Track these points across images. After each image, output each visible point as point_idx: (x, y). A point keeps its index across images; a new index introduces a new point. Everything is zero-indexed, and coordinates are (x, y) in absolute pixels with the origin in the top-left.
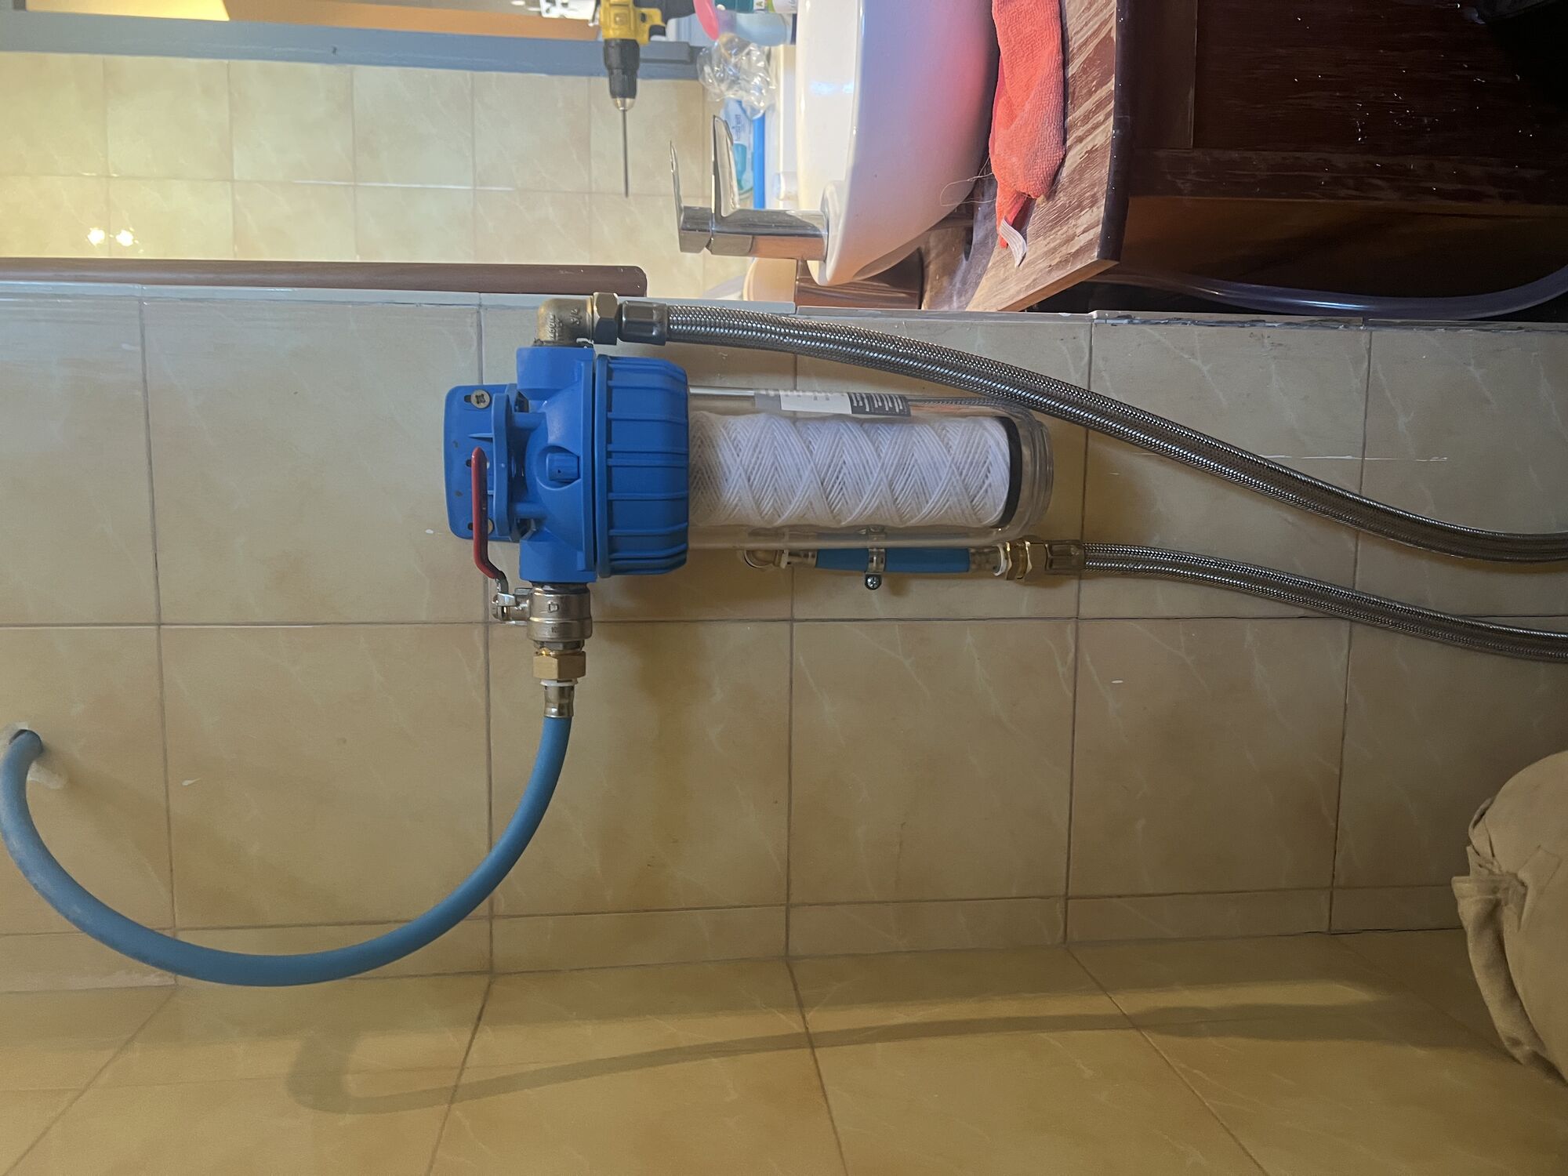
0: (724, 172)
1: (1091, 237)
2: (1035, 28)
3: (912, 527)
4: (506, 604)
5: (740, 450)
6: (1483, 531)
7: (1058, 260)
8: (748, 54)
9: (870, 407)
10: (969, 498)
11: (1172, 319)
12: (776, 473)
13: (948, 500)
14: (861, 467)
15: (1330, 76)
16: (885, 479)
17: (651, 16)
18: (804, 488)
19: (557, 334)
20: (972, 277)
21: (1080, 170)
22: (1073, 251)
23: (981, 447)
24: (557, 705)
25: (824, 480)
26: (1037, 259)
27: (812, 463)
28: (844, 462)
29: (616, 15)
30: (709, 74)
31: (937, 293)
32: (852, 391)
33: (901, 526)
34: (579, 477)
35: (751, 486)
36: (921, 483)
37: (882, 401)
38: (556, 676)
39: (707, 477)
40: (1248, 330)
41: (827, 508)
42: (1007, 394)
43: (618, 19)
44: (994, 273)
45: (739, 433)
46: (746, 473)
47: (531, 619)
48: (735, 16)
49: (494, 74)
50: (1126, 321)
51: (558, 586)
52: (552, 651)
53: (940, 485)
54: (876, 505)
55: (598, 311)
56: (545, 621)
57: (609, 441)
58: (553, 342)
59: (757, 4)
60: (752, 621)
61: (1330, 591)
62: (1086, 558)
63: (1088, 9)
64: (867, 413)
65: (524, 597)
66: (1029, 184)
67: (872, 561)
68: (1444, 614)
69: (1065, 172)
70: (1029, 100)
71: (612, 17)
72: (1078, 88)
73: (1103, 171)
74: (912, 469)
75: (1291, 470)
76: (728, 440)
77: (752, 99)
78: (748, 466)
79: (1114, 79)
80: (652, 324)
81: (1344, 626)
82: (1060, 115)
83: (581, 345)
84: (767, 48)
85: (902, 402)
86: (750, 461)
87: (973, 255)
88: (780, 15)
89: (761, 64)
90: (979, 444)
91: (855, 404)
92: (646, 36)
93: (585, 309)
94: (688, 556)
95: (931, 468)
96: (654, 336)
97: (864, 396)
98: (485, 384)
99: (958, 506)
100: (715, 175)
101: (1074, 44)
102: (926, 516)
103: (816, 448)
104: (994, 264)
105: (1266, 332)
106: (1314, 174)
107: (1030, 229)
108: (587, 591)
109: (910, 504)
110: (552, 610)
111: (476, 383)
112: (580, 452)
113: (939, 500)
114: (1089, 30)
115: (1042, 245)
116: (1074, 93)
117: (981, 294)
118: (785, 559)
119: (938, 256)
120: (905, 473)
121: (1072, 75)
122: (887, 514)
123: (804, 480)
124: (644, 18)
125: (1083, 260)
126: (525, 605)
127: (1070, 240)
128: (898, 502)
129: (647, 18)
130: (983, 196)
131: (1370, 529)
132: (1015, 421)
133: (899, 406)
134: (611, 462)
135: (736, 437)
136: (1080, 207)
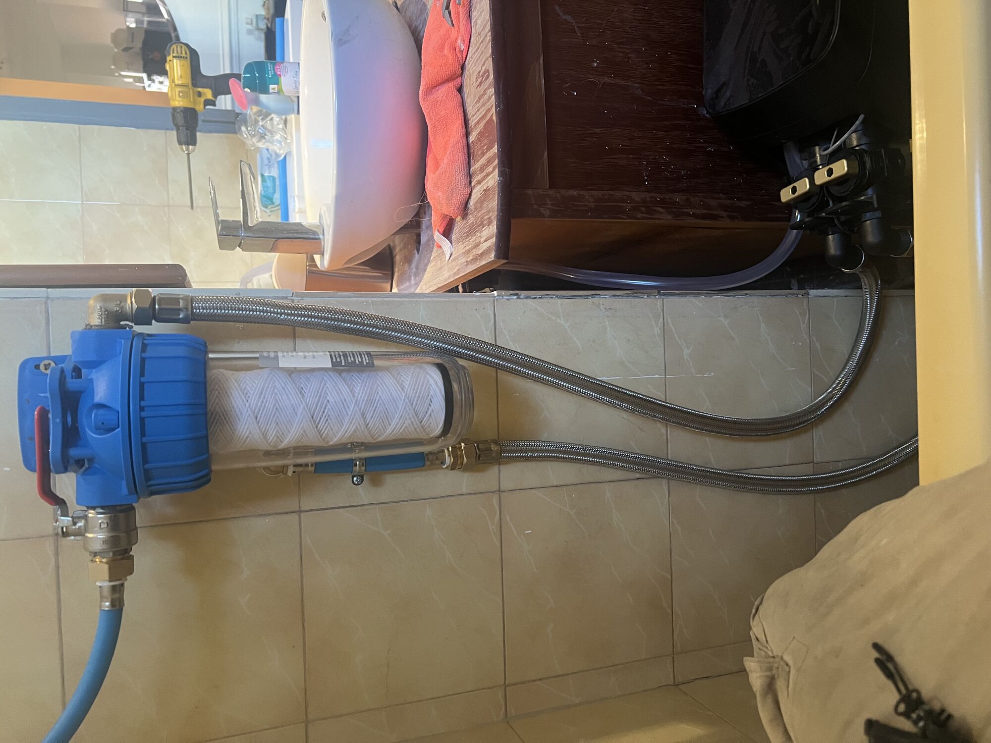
0: (249, 198)
1: (489, 245)
2: (447, 111)
3: (381, 441)
4: (66, 525)
5: (249, 397)
6: (738, 419)
7: (471, 258)
8: (271, 119)
9: (345, 363)
10: (419, 421)
11: (544, 295)
12: (277, 412)
13: (404, 423)
14: (341, 404)
15: (626, 146)
16: (358, 412)
17: (204, 94)
18: (298, 422)
19: (103, 320)
20: (421, 266)
21: (481, 201)
22: (480, 253)
23: (425, 385)
24: (110, 600)
25: (314, 414)
26: (459, 256)
27: (304, 404)
28: (328, 401)
29: (180, 92)
30: (245, 132)
31: (402, 274)
32: (332, 350)
33: (374, 442)
34: (119, 427)
35: (258, 423)
36: (385, 412)
37: (354, 357)
38: (107, 578)
39: (223, 418)
40: (591, 300)
41: (318, 434)
42: (441, 349)
43: (181, 94)
44: (434, 263)
45: (248, 384)
46: (254, 413)
47: (86, 535)
48: (259, 96)
49: (96, 127)
50: (515, 297)
51: (107, 508)
52: (103, 558)
53: (398, 413)
54: (353, 429)
55: (135, 301)
56: (98, 536)
57: (142, 398)
58: (100, 326)
59: (272, 89)
60: (270, 515)
61: (654, 462)
62: (501, 451)
63: (478, 101)
64: (343, 366)
65: (80, 518)
66: (450, 209)
67: (356, 465)
68: (722, 470)
69: (472, 202)
70: (446, 157)
71: (177, 93)
72: (475, 149)
73: (494, 203)
74: (377, 403)
75: (623, 388)
76: (239, 390)
77: (275, 148)
78: (255, 408)
79: (496, 145)
80: (180, 310)
81: (664, 481)
82: (466, 166)
83: (124, 327)
84: (284, 117)
85: (368, 357)
86: (257, 405)
87: (421, 251)
88: (289, 96)
89: (281, 126)
90: (423, 383)
91: (334, 360)
92: (202, 106)
93: (126, 300)
94: (212, 476)
95: (391, 401)
96: (182, 318)
97: (341, 354)
98: (52, 355)
99: (411, 426)
100: (242, 199)
101: (472, 123)
102: (390, 435)
103: (307, 392)
104: (434, 258)
105: (601, 301)
106: (621, 204)
107: (454, 237)
108: (133, 508)
109: (378, 427)
110: (102, 527)
111: (45, 355)
112: (118, 407)
113: (398, 423)
114: (480, 114)
115: (461, 248)
116: (474, 152)
117: (427, 276)
118: (291, 470)
119: (401, 250)
120: (373, 406)
121: (472, 141)
122: (362, 435)
123: (299, 415)
124: (200, 94)
125: (486, 259)
126: (81, 524)
127: (477, 245)
128: (369, 426)
129: (202, 94)
130: (425, 214)
131: (673, 422)
132: (447, 365)
133: (366, 360)
134: (143, 414)
135: (246, 388)
136: (482, 225)
